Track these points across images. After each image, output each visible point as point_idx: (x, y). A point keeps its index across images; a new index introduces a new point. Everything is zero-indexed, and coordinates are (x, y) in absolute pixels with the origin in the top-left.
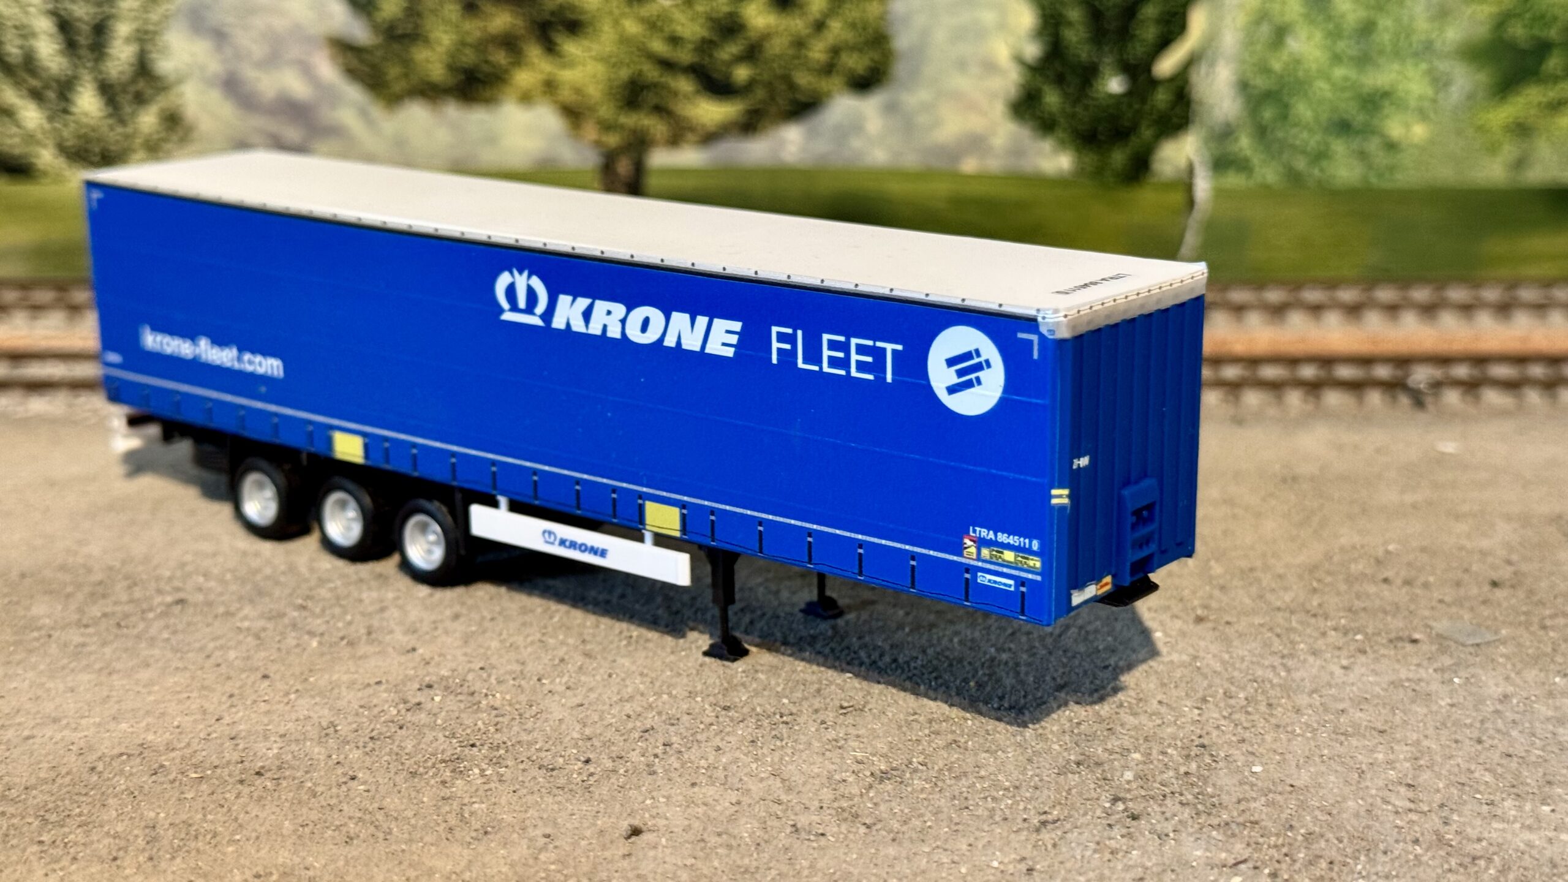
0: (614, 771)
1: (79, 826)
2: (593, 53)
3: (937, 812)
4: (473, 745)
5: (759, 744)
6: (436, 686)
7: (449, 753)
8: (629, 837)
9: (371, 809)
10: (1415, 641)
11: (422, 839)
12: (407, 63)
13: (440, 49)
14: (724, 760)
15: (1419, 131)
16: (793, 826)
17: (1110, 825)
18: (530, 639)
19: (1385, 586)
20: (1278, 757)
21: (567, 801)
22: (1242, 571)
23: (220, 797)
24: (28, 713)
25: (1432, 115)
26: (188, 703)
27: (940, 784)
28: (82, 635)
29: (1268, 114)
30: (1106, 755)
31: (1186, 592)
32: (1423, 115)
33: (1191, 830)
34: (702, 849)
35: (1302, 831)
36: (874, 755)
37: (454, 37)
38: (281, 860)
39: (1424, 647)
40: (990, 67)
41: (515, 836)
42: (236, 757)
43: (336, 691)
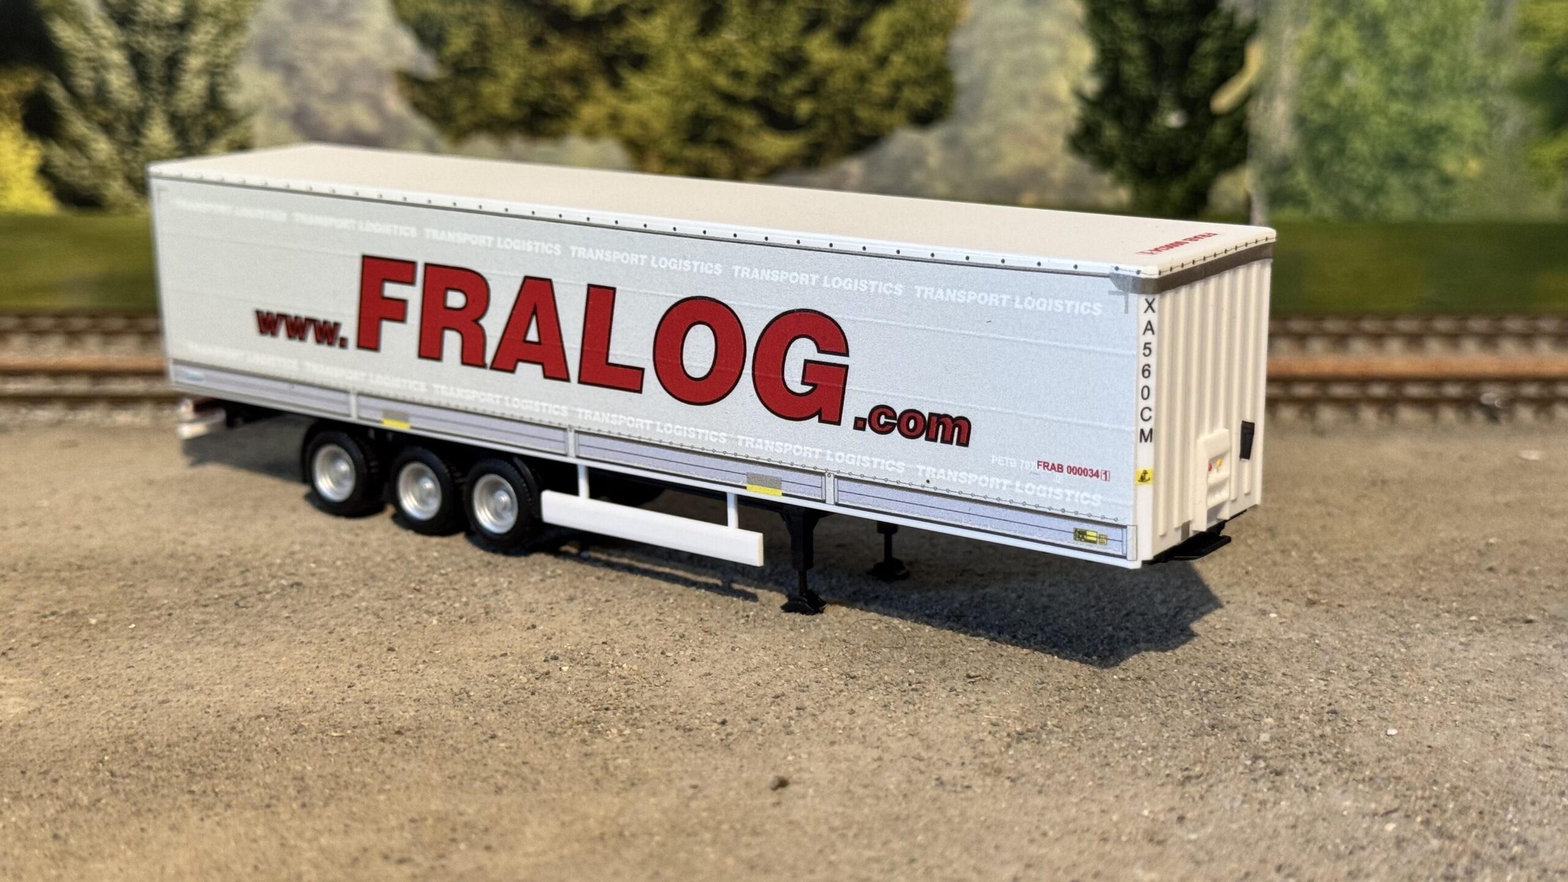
0: (750, 731)
1: (227, 778)
2: (658, 87)
3: (1079, 769)
4: (607, 709)
5: (892, 708)
6: (561, 658)
7: (585, 716)
8: (775, 789)
9: (514, 763)
10: (1530, 622)
11: (570, 789)
12: (475, 96)
13: (508, 82)
14: (859, 722)
15: (1474, 166)
16: (937, 779)
17: (1255, 780)
18: (647, 618)
19: (1492, 574)
20: (1411, 722)
21: (709, 756)
22: (1347, 561)
23: (364, 752)
24: (160, 681)
25: (1487, 150)
26: (318, 672)
27: (1077, 744)
28: (202, 613)
29: (1325, 148)
30: (1239, 720)
31: (1294, 579)
32: (1477, 150)
33: (1336, 784)
34: (851, 799)
35: (1448, 785)
36: (1009, 718)
37: (521, 70)
38: (433, 807)
39: (1540, 626)
40: (1050, 102)
41: (662, 787)
42: (373, 719)
43: (464, 662)
